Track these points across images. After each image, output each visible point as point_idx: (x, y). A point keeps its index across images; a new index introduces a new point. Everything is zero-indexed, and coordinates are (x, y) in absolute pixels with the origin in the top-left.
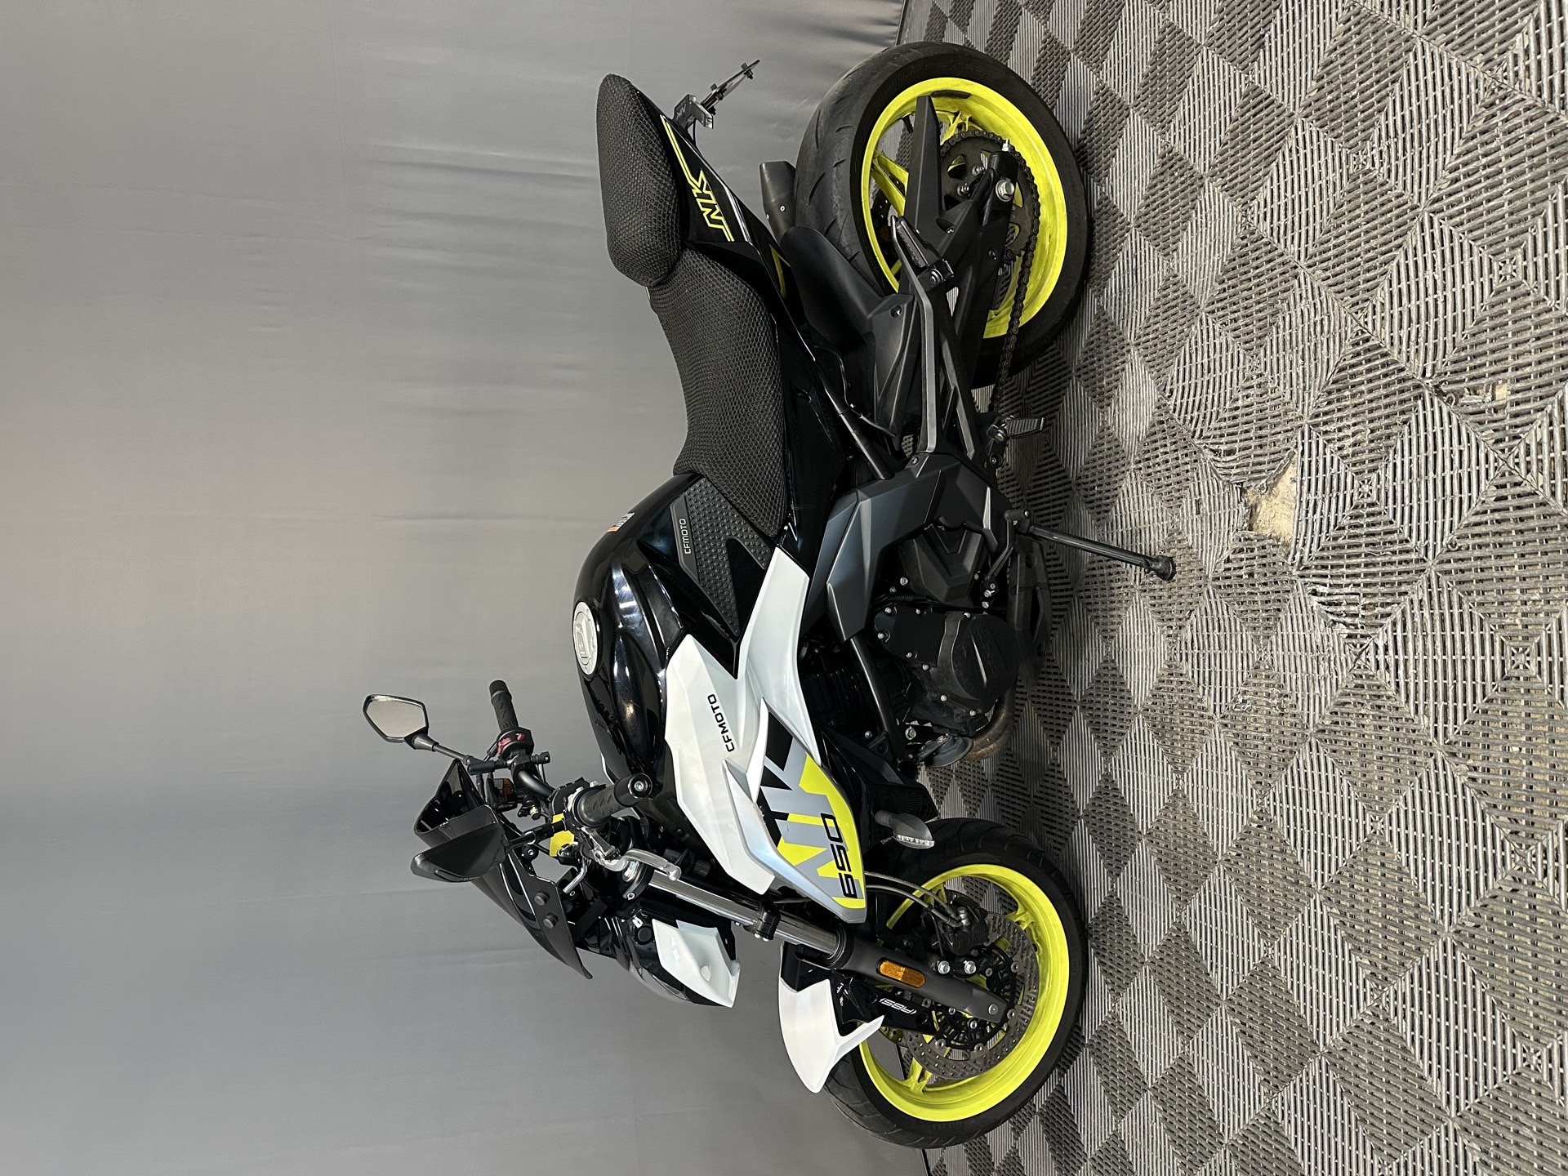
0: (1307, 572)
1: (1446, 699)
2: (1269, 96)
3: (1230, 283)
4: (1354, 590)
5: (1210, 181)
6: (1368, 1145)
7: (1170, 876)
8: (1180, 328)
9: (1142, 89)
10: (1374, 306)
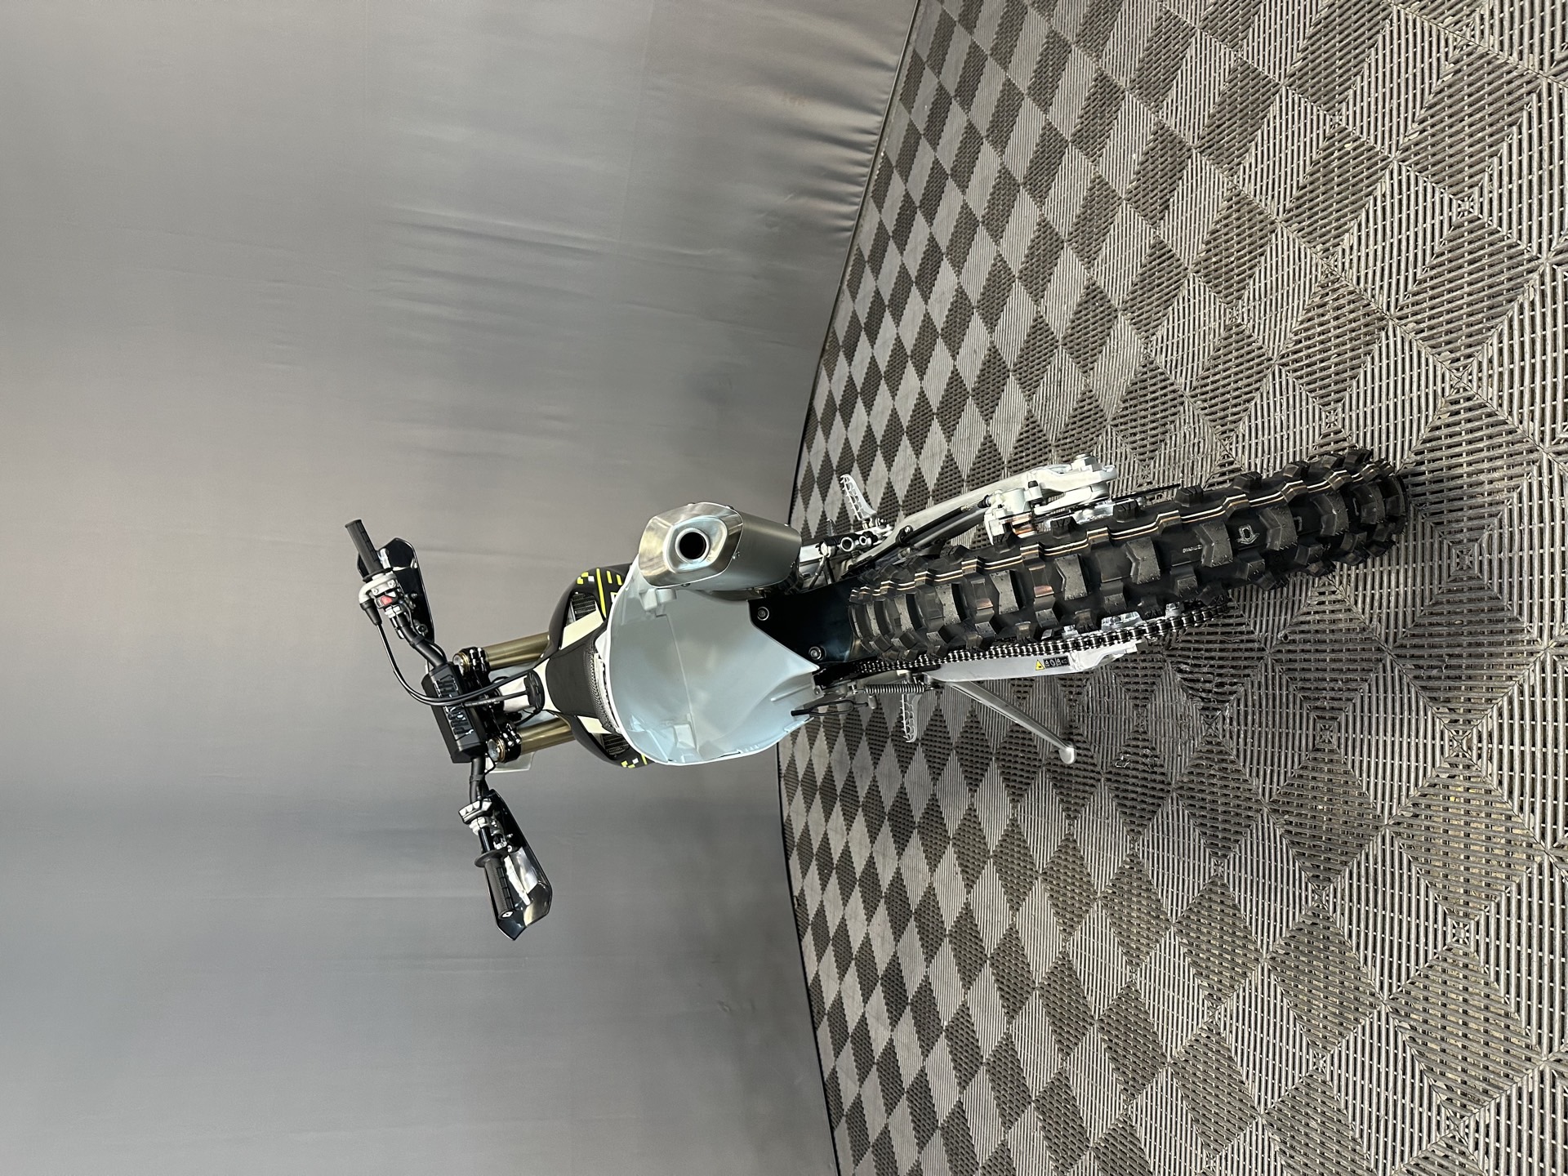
0: (1173, 653)
1: (1272, 765)
2: (1171, 251)
3: (1132, 403)
4: (1211, 670)
5: (1122, 315)
6: (1199, 1142)
7: (1059, 910)
8: (1091, 436)
9: (1075, 227)
10: (1237, 436)
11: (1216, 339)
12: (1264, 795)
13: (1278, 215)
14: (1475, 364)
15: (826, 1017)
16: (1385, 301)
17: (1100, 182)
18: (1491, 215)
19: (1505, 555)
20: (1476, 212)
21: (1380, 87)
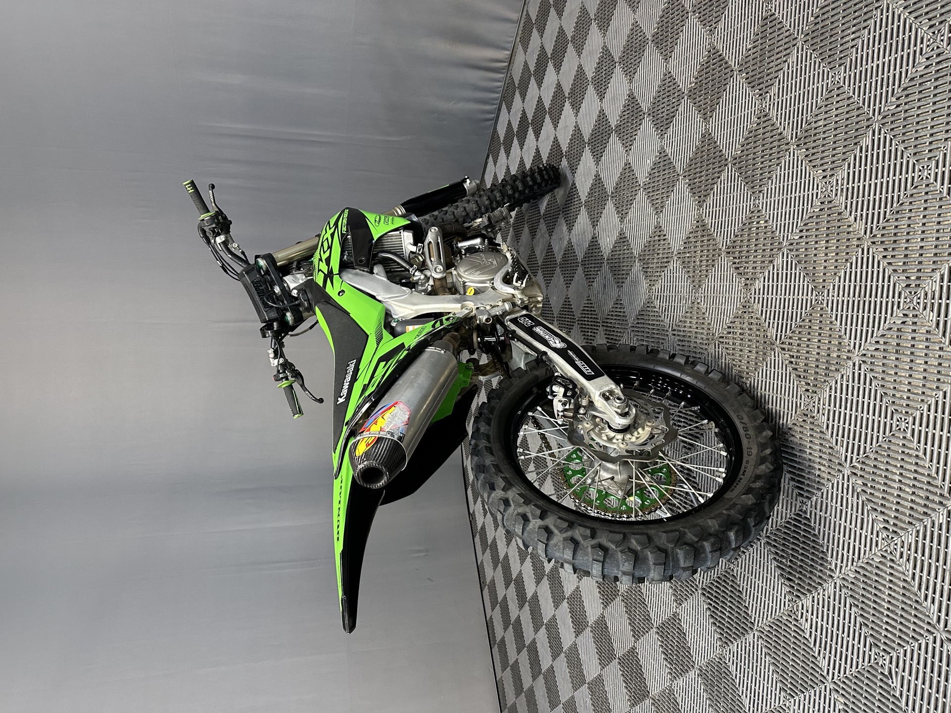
11: (687, 305)
12: (699, 583)
13: (723, 246)
14: (817, 398)
15: (487, 587)
16: (775, 334)
17: (628, 168)
18: (832, 311)
19: (822, 514)
20: (825, 305)
21: (781, 195)
